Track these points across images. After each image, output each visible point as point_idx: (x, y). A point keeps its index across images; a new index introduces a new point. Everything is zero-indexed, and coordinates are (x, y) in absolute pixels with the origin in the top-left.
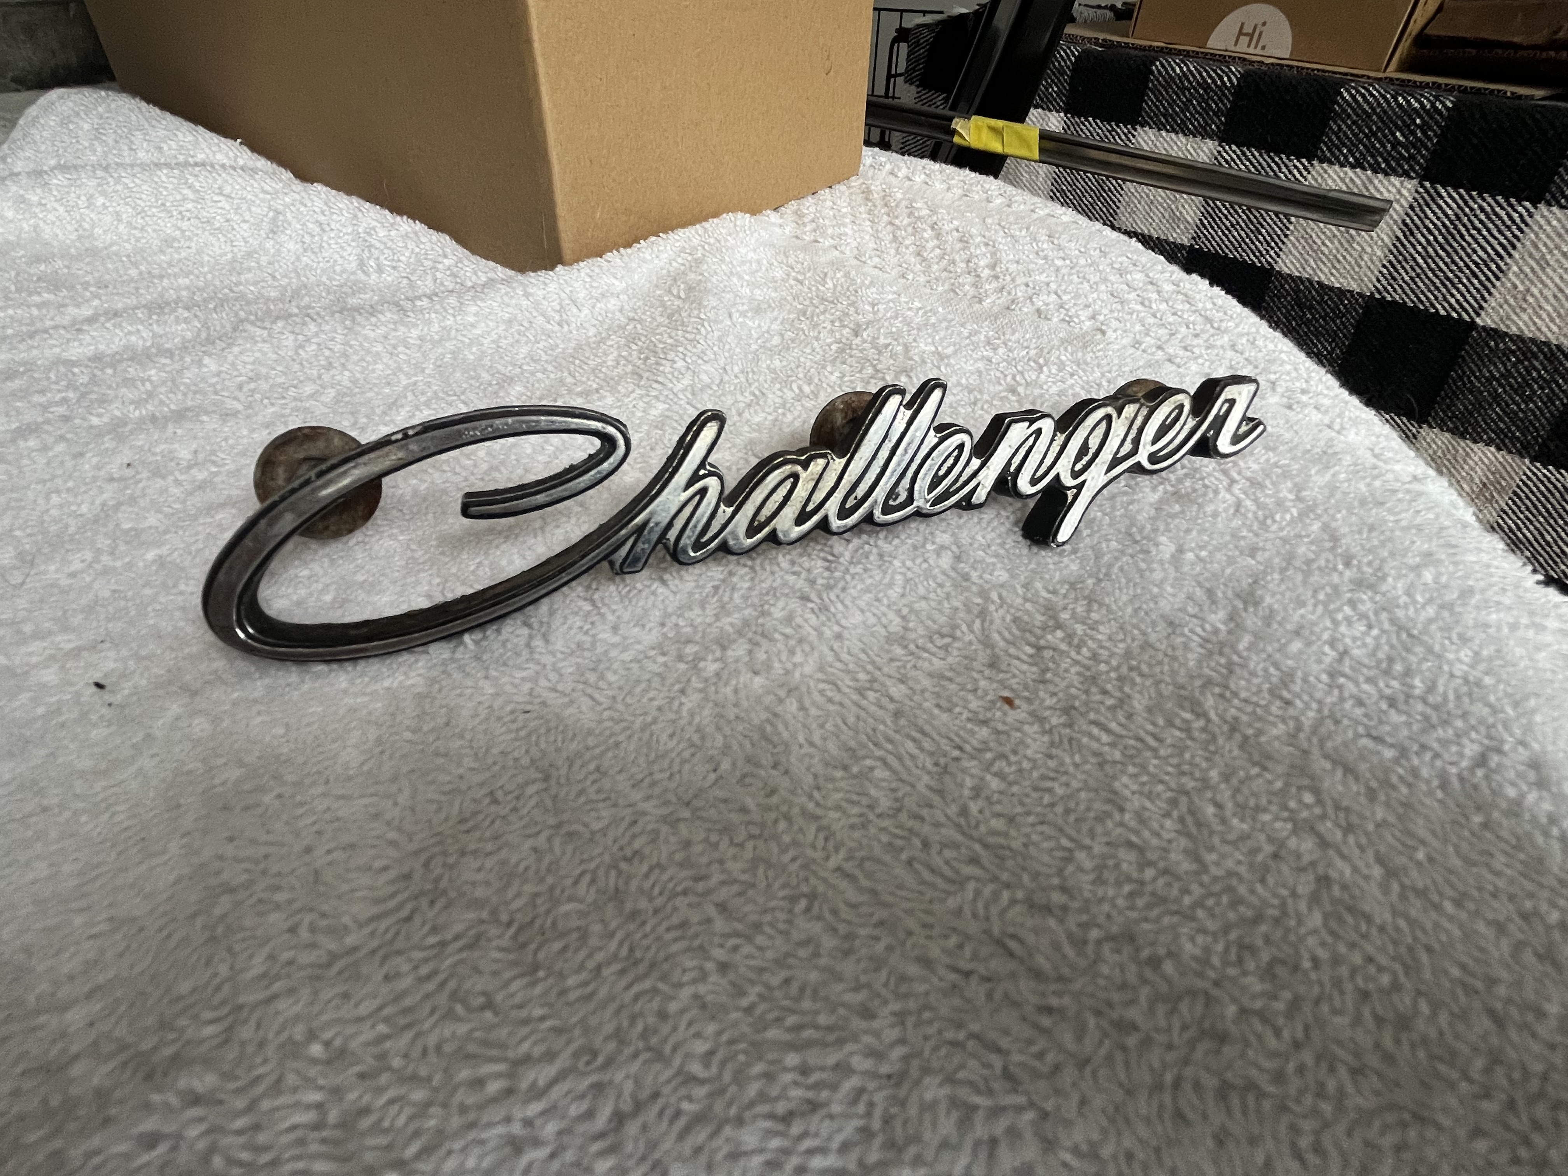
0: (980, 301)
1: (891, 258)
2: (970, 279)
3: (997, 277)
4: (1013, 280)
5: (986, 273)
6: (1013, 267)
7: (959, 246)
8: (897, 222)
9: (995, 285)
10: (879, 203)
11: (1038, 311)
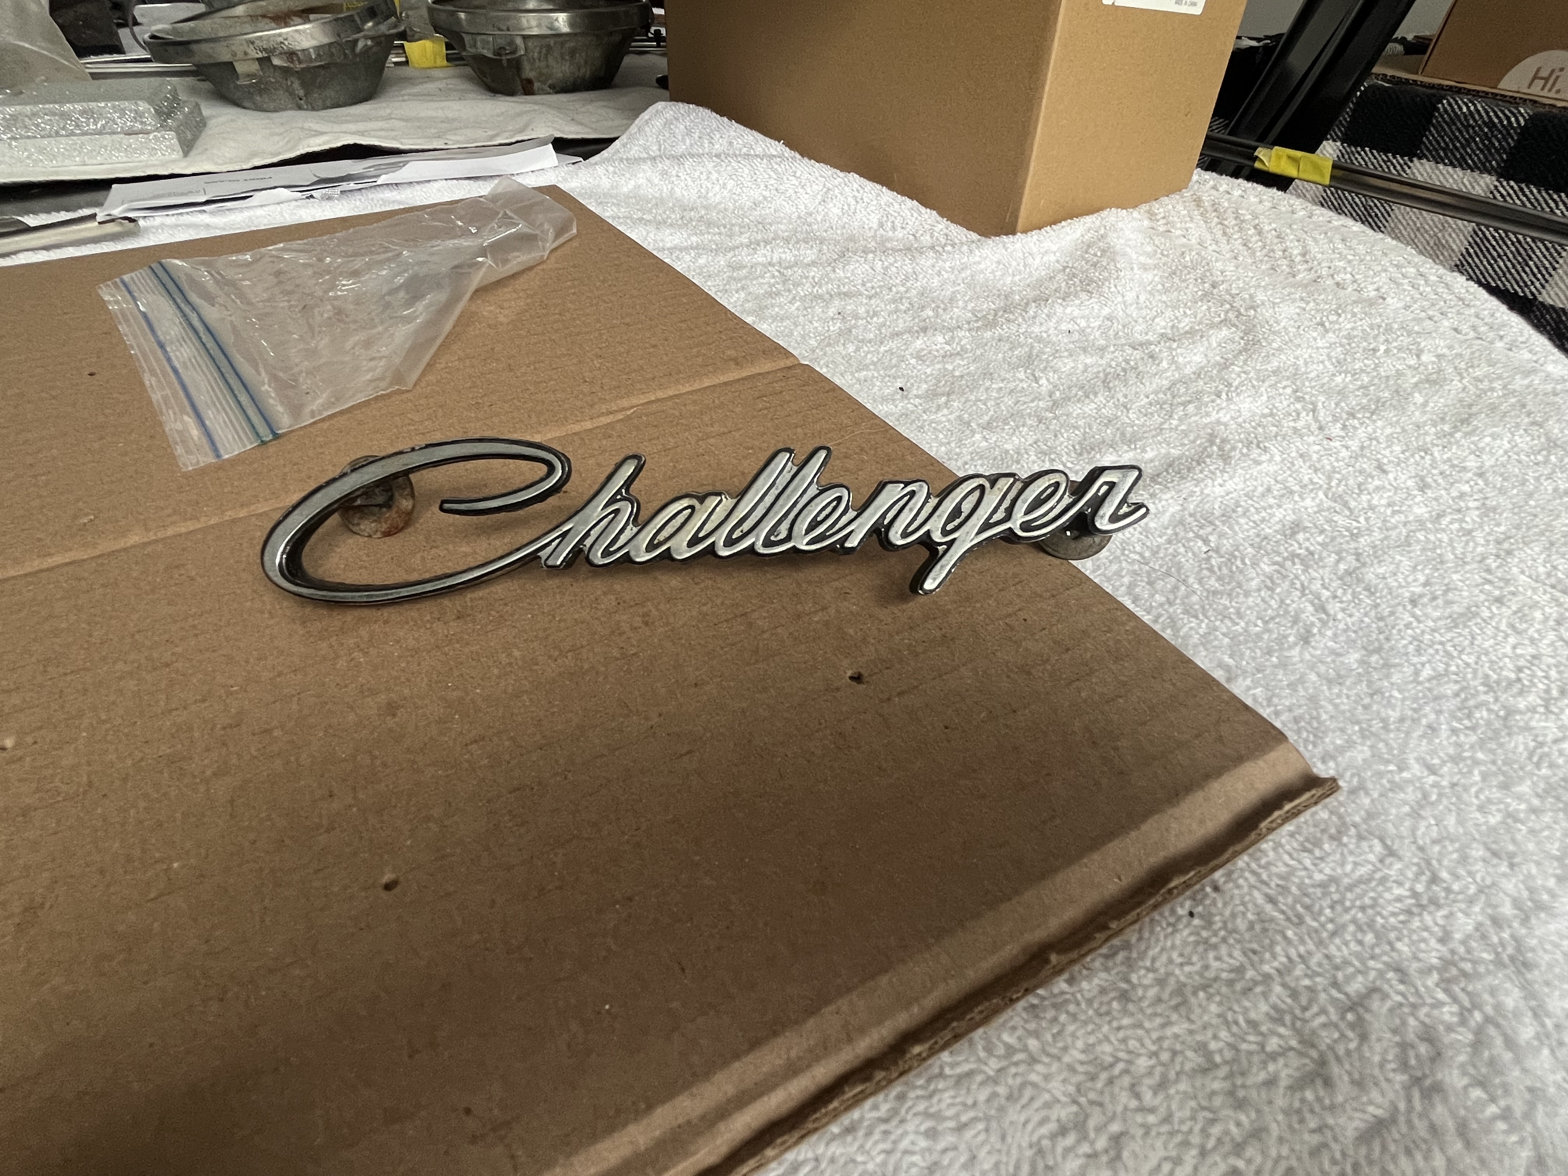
0: (1294, 276)
1: (1224, 247)
2: (1285, 262)
3: (1307, 262)
4: (1319, 264)
5: (1299, 258)
6: (1319, 256)
7: (1276, 241)
8: (1226, 223)
9: (1305, 266)
10: (1209, 209)
11: (1338, 284)
